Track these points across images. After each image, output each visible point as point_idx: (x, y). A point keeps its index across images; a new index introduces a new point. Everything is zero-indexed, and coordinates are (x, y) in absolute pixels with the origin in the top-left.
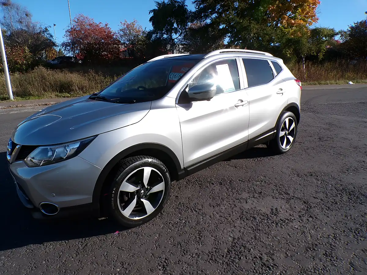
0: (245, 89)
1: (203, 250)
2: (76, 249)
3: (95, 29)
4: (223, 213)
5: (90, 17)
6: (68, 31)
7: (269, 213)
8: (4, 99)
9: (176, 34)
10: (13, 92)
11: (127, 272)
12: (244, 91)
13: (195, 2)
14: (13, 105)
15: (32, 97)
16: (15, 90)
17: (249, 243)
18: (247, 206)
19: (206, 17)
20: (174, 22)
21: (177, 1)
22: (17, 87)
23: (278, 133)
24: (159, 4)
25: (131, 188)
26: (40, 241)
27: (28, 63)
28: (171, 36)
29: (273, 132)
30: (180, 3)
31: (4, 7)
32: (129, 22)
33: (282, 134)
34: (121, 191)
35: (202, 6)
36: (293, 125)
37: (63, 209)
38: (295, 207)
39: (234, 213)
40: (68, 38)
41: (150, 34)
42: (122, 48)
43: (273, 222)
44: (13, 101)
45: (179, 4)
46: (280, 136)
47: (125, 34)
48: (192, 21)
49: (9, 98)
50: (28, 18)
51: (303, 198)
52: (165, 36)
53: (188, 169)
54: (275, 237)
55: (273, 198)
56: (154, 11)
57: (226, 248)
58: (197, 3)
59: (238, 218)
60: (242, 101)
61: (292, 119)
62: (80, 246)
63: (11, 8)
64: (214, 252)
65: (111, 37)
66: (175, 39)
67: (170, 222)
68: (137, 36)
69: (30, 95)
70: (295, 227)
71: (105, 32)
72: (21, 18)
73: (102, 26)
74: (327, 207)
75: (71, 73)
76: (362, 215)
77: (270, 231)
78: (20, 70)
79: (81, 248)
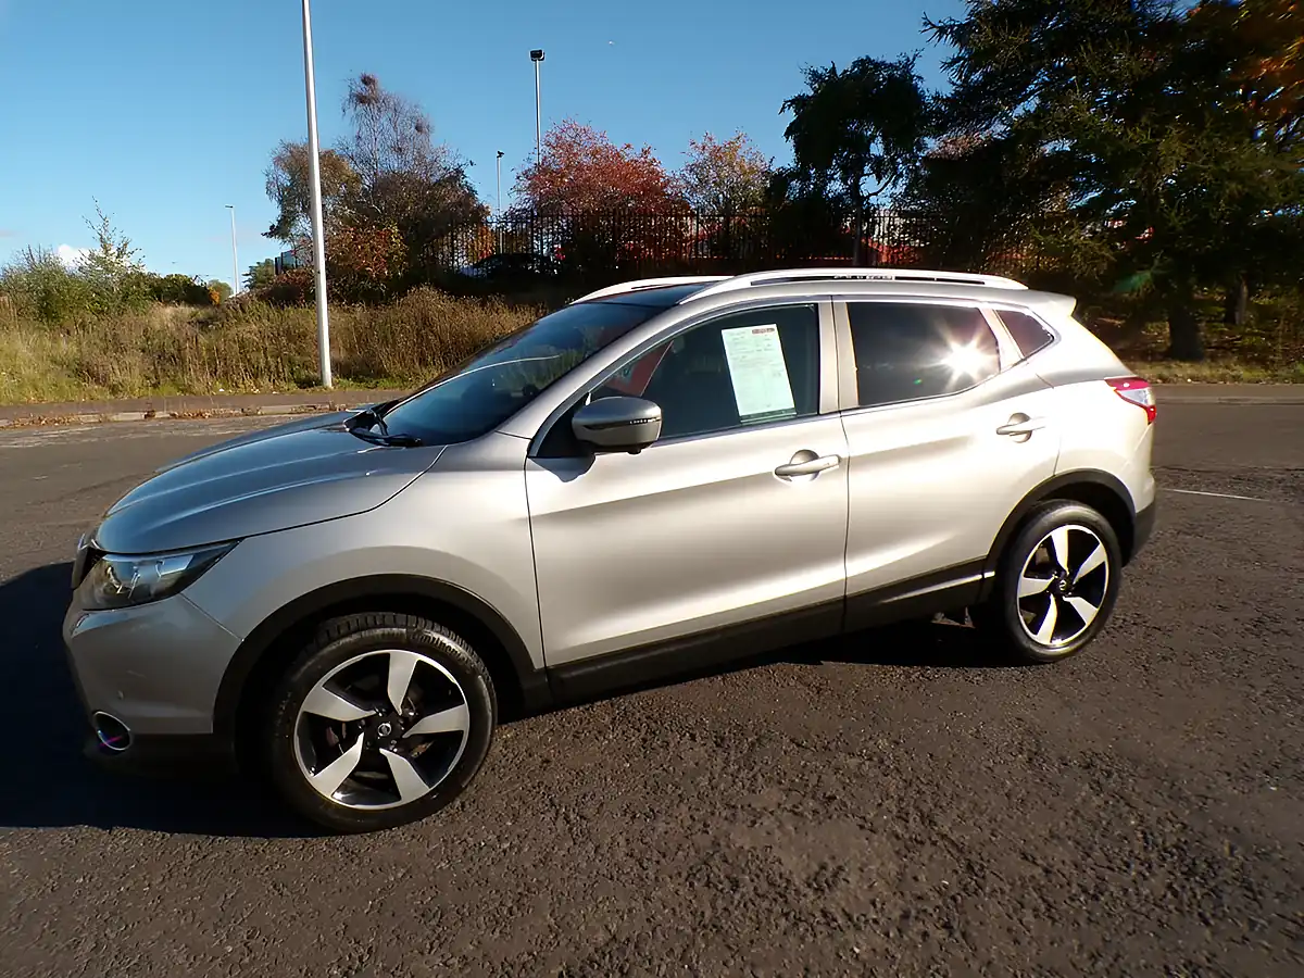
0: (840, 412)
1: (492, 952)
2: (172, 864)
3: (612, 166)
4: (646, 844)
5: (596, 129)
6: (525, 174)
7: (804, 876)
8: (306, 383)
9: (879, 178)
10: (332, 361)
11: (247, 960)
12: (835, 421)
13: (951, 65)
14: (323, 403)
15: (385, 382)
16: (343, 355)
17: (647, 966)
18: (742, 838)
19: (990, 114)
20: (873, 138)
21: (883, 63)
22: (351, 350)
23: (1005, 581)
24: (815, 76)
25: (343, 709)
26: (106, 821)
27: (396, 276)
28: (856, 187)
29: (979, 577)
30: (897, 68)
31: (360, 107)
32: (718, 143)
33: (1030, 586)
34: (305, 713)
35: (976, 77)
36: (1098, 557)
37: (142, 740)
38: (916, 879)
39: (680, 853)
40: (524, 196)
41: (780, 180)
42: (693, 228)
43: (786, 915)
44: (331, 392)
45: (891, 76)
46: (1020, 595)
47: (703, 182)
48: (937, 132)
49: (320, 382)
50: (422, 137)
51: (977, 847)
52: (836, 187)
53: (565, 675)
54: (753, 965)
55: (862, 827)
56: (799, 102)
57: (561, 964)
58: (963, 65)
59: (680, 874)
60: (813, 456)
61: (1089, 532)
62: (189, 855)
63: (379, 110)
64: (518, 968)
65: (660, 192)
66: (870, 195)
67: (465, 840)
68: (745, 188)
69: (381, 373)
70: (852, 950)
71: (641, 175)
72: (404, 138)
73: (632, 154)
74: (1044, 901)
75: (512, 309)
76: (1166, 967)
77: (752, 942)
78: (373, 298)
79: (189, 861)
